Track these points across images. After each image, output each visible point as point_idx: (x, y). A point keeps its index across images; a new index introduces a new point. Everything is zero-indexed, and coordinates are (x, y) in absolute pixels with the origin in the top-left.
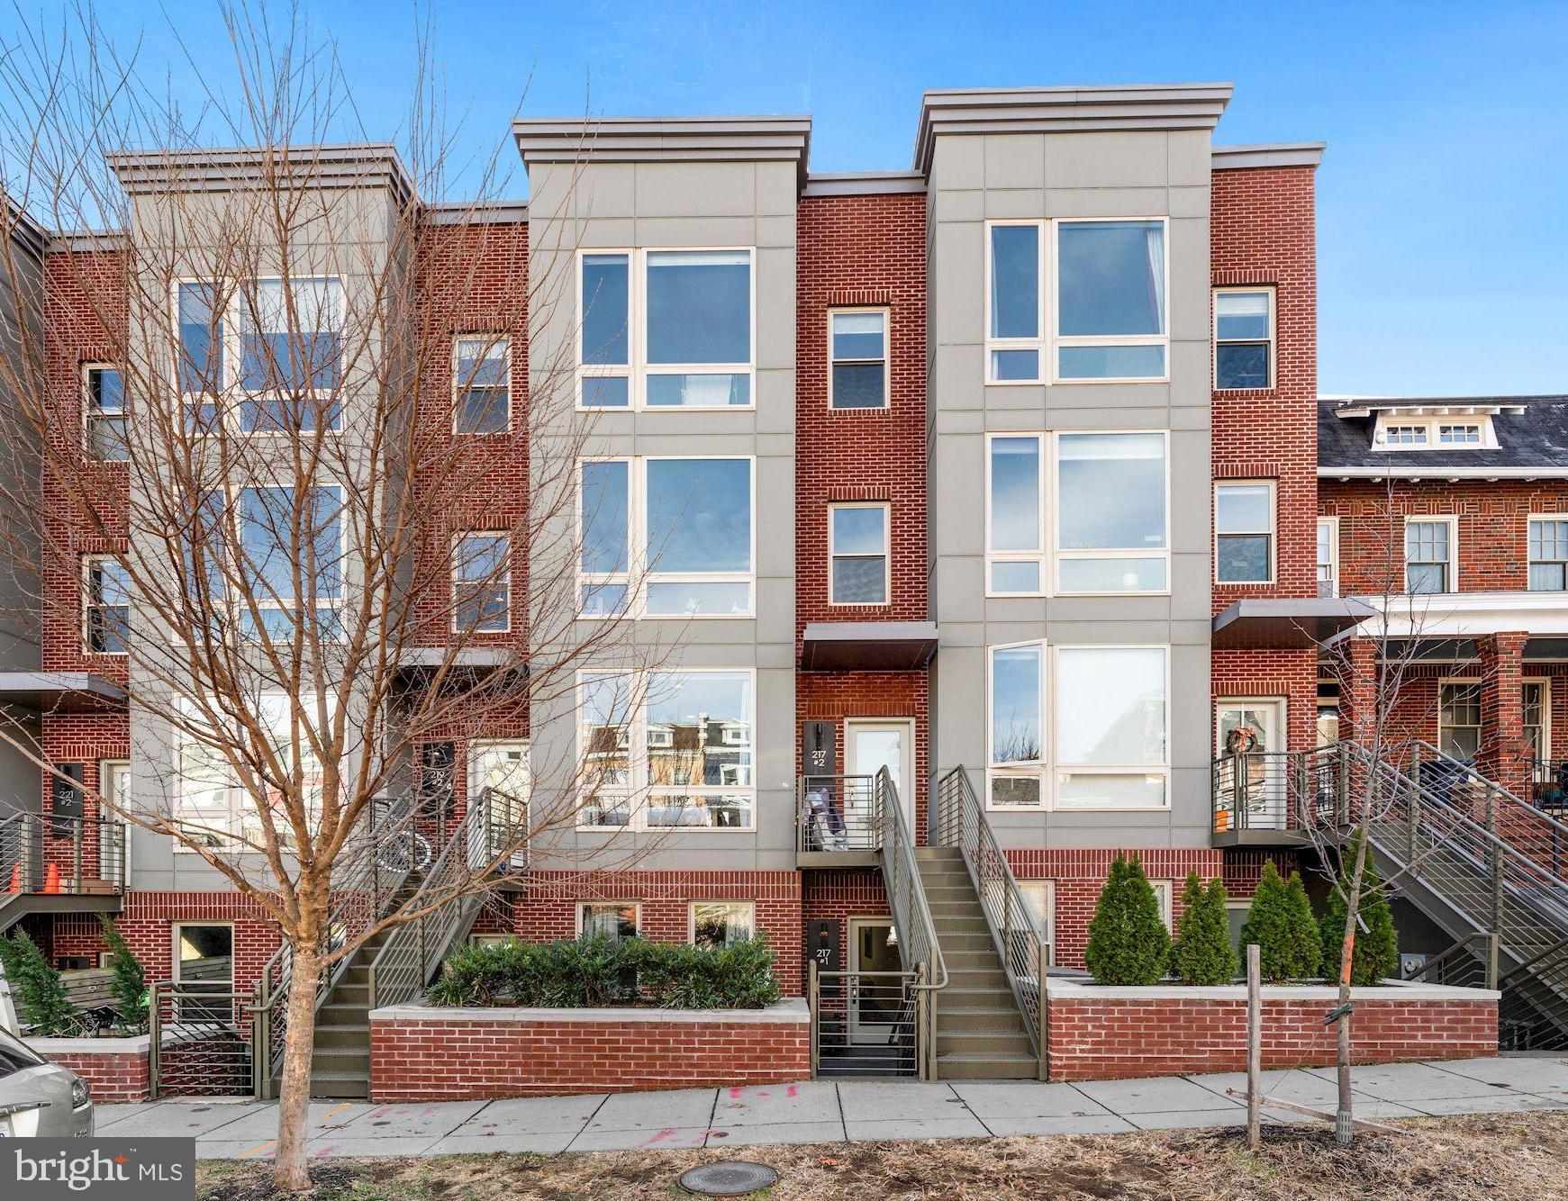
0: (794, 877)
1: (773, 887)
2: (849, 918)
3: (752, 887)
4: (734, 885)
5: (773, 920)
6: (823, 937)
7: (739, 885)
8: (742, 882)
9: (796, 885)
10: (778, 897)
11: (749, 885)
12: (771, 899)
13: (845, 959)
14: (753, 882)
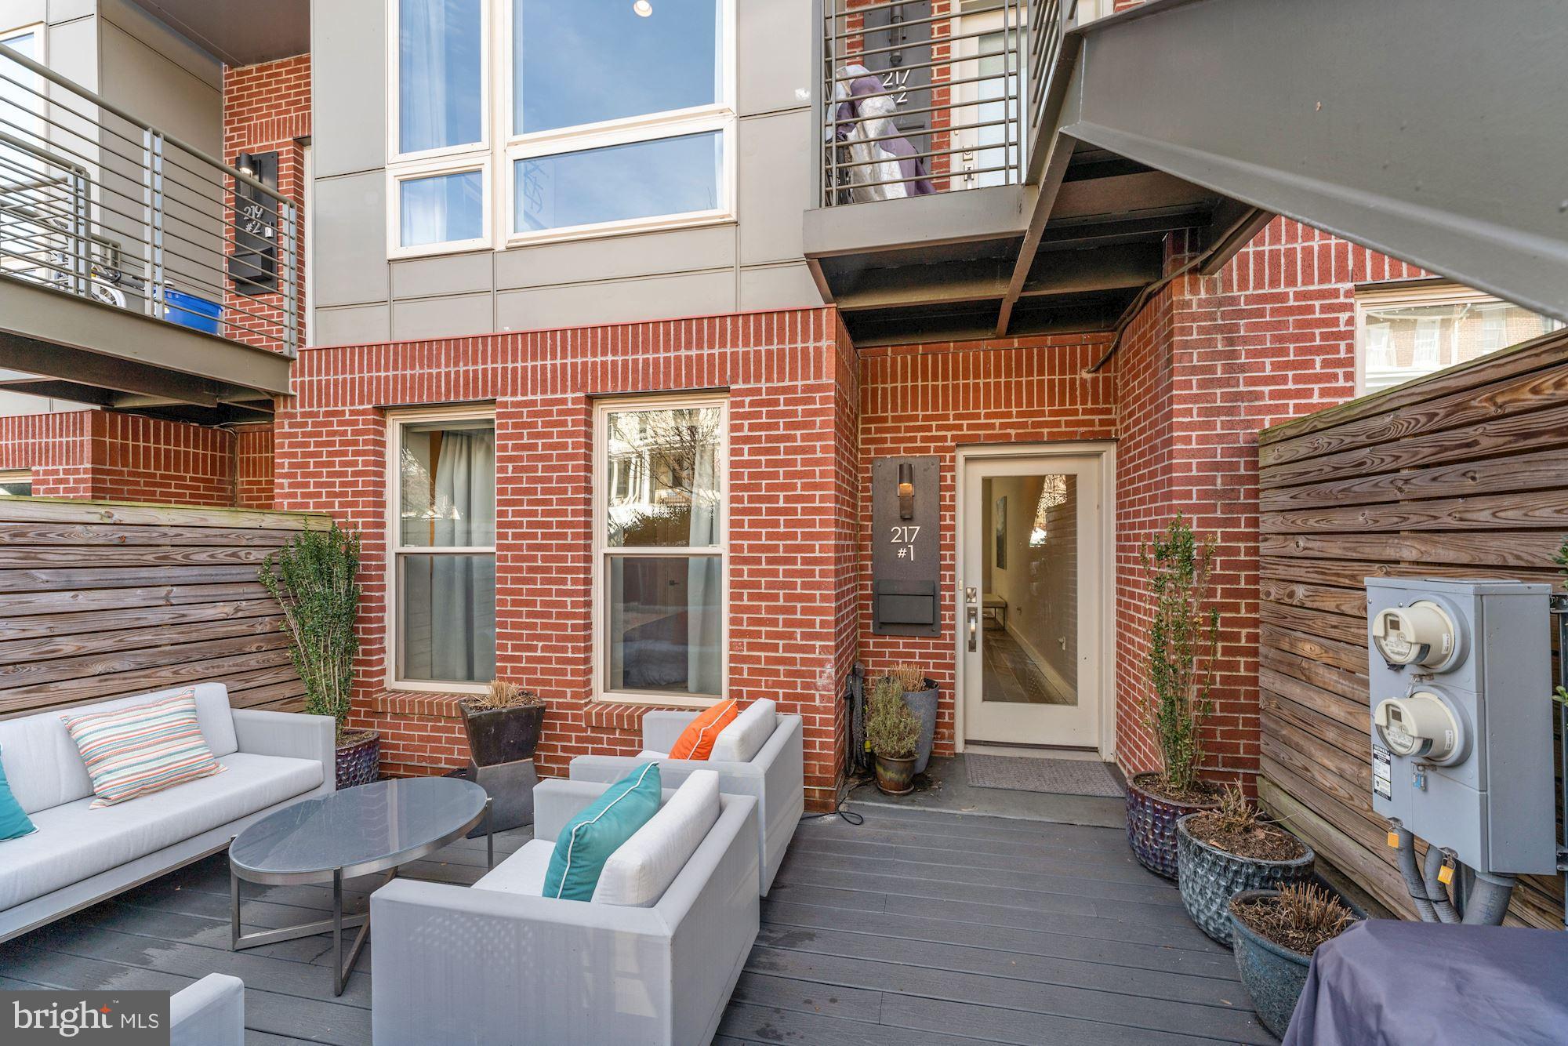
0: (818, 320)
1: (769, 353)
2: (961, 454)
3: (723, 356)
4: (683, 353)
5: (769, 439)
6: (902, 498)
7: (694, 352)
8: (700, 346)
9: (824, 344)
10: (781, 379)
11: (716, 351)
12: (763, 385)
13: (952, 547)
14: (723, 344)
